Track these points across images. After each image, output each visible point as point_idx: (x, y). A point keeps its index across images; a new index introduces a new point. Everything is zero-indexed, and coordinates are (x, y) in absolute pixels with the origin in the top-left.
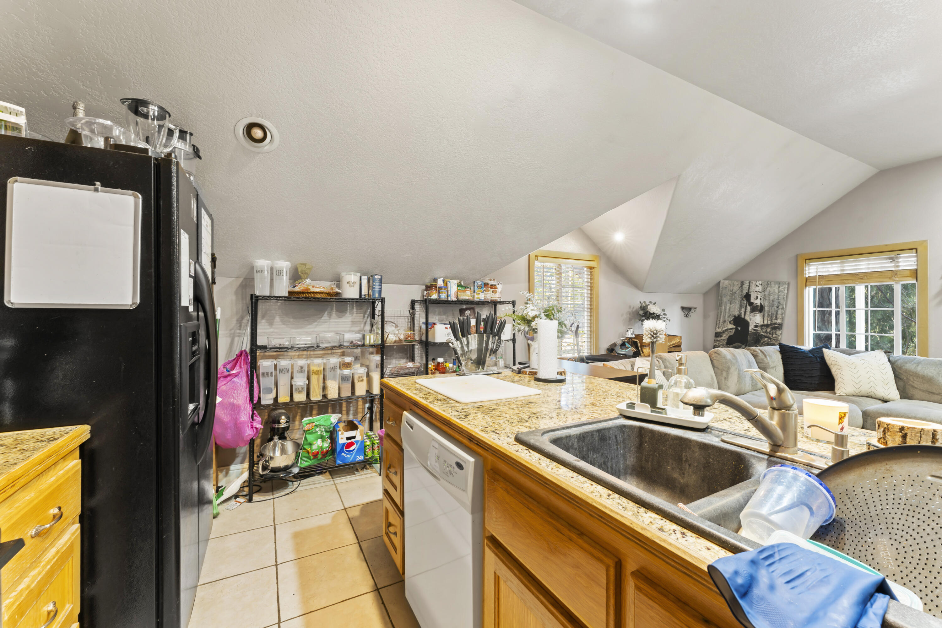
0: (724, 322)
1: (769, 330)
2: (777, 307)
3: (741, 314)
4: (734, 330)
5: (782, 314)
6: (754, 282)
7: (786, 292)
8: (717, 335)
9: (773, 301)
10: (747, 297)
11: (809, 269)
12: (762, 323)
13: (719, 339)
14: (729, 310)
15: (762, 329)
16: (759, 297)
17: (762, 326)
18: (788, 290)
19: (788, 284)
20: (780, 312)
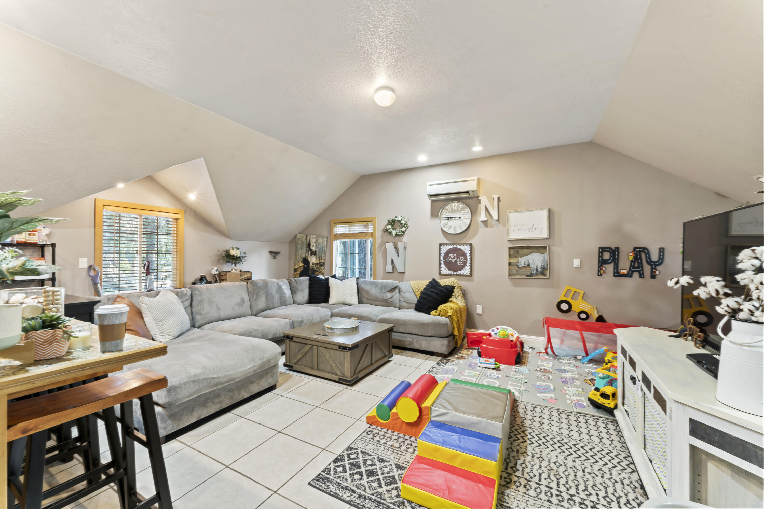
0: (298, 262)
1: (318, 267)
2: (322, 252)
3: (306, 256)
4: (303, 267)
5: (324, 256)
6: (312, 236)
7: (326, 243)
8: (295, 270)
9: (320, 248)
10: (309, 245)
11: (336, 229)
12: (315, 262)
13: (296, 273)
14: (301, 254)
15: (315, 266)
16: (314, 246)
17: (316, 264)
18: (327, 242)
19: (327, 238)
20: (323, 255)
